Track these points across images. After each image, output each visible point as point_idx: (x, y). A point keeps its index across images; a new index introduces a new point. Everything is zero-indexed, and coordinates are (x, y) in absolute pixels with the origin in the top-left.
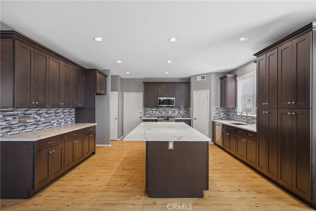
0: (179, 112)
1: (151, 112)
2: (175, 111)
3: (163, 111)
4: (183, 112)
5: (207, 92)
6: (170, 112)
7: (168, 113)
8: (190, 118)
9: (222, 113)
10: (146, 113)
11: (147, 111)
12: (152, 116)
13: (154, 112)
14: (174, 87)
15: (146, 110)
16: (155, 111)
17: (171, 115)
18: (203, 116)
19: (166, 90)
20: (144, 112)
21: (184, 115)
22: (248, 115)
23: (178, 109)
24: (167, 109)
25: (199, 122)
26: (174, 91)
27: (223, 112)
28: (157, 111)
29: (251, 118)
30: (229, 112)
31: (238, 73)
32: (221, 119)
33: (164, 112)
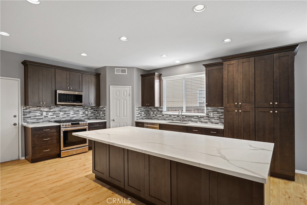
0: (84, 113)
1: (37, 114)
2: (78, 111)
3: (60, 111)
4: (90, 113)
5: (128, 88)
6: (72, 113)
7: (68, 115)
8: (105, 119)
9: (143, 113)
10: (28, 116)
11: (30, 112)
12: (41, 120)
13: (44, 114)
14: (81, 77)
15: (28, 110)
16: (47, 112)
17: (73, 117)
18: (124, 116)
19: (68, 81)
20: (24, 115)
21: (91, 116)
22: (182, 114)
23: (82, 109)
24: (67, 109)
25: (118, 124)
26: (81, 83)
27: (143, 111)
28: (49, 112)
29: (185, 117)
30: (149, 111)
31: (163, 73)
32: (143, 119)
33: (62, 113)
